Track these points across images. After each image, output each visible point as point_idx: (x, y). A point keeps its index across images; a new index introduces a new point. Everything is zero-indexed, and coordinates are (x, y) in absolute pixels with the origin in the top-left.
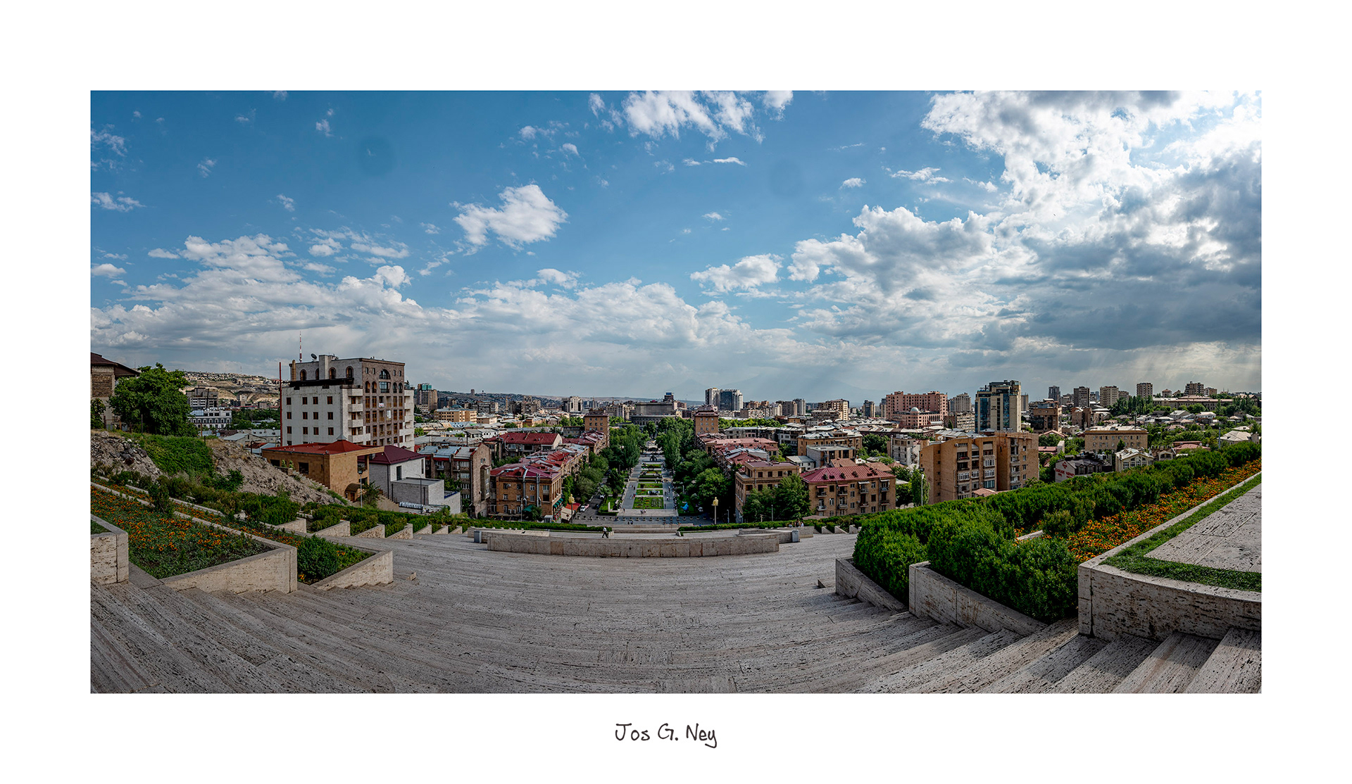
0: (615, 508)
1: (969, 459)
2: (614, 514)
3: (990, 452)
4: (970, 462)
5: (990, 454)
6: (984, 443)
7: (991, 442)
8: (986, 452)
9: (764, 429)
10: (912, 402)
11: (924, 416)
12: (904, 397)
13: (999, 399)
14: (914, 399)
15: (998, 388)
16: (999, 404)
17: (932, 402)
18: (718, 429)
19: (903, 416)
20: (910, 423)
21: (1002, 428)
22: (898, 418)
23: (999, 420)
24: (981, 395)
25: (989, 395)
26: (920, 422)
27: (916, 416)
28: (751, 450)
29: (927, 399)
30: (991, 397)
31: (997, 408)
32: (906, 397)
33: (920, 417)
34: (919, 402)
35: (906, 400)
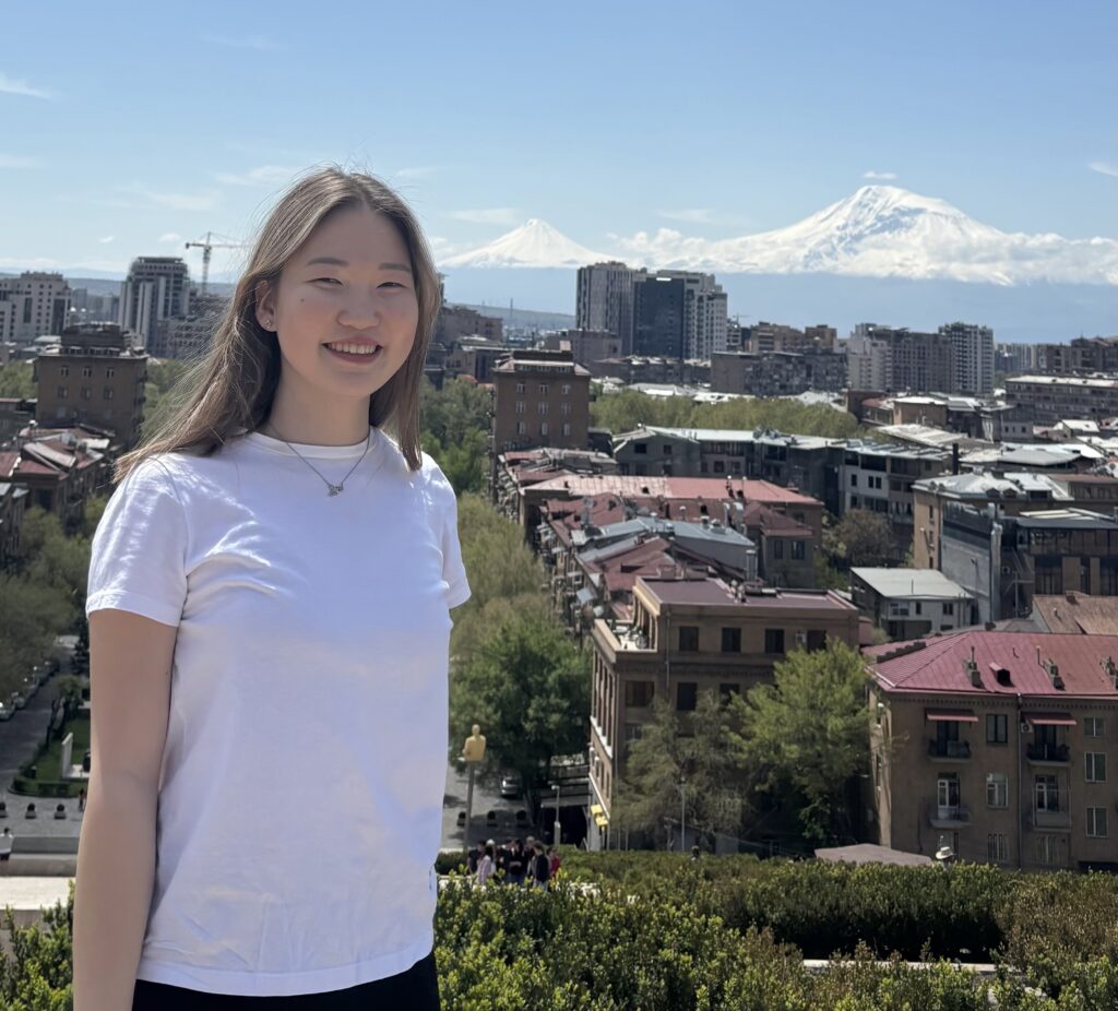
9: (781, 442)
18: (584, 431)
28: (692, 533)
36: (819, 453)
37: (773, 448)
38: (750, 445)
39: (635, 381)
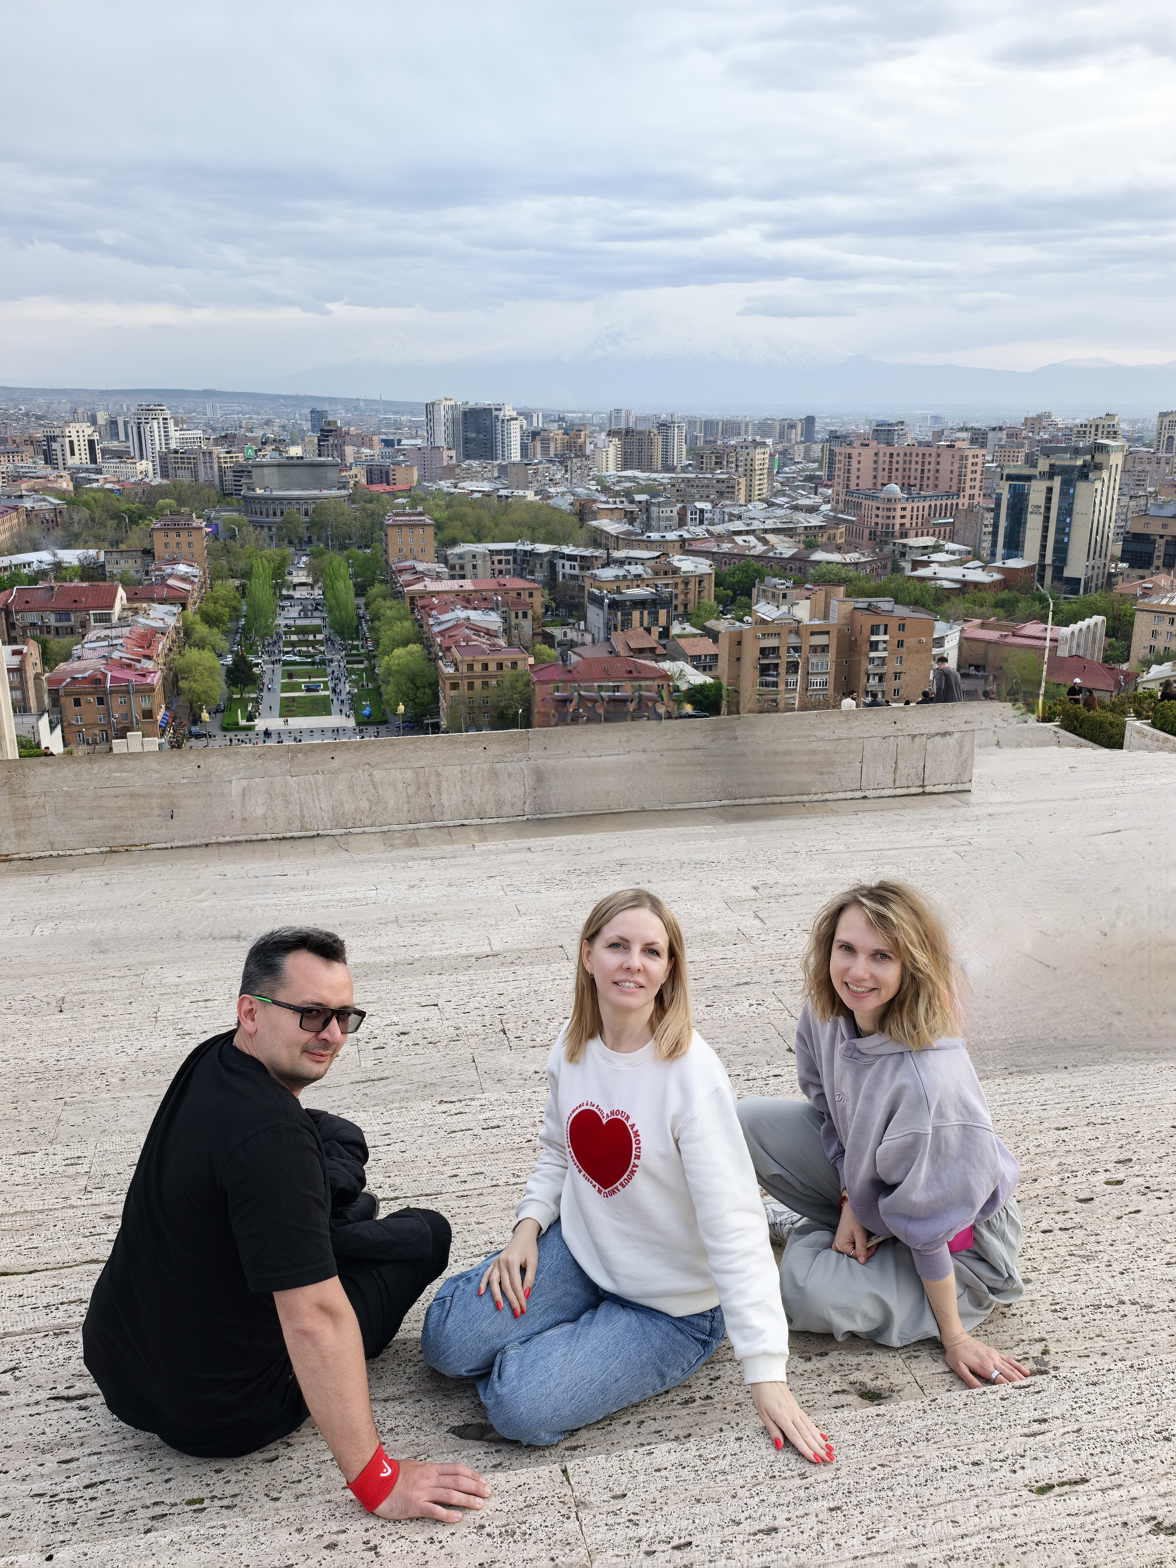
0: (251, 718)
1: (779, 657)
2: (250, 728)
3: (824, 648)
4: (783, 663)
5: (823, 651)
6: (812, 634)
7: (827, 633)
8: (814, 649)
9: (528, 548)
10: (895, 466)
11: (915, 505)
12: (876, 454)
13: (1050, 490)
14: (901, 459)
15: (1053, 462)
16: (1049, 499)
17: (945, 467)
18: (433, 551)
19: (864, 502)
20: (879, 520)
21: (1049, 560)
22: (859, 506)
23: (1044, 538)
24: (1010, 477)
25: (1028, 478)
26: (903, 521)
27: (892, 506)
28: (475, 616)
29: (933, 460)
30: (1033, 482)
31: (1042, 510)
32: (881, 454)
33: (904, 509)
34: (914, 466)
35: (881, 461)
36: (546, 554)
37: (525, 552)
38: (515, 550)
39: (464, 479)
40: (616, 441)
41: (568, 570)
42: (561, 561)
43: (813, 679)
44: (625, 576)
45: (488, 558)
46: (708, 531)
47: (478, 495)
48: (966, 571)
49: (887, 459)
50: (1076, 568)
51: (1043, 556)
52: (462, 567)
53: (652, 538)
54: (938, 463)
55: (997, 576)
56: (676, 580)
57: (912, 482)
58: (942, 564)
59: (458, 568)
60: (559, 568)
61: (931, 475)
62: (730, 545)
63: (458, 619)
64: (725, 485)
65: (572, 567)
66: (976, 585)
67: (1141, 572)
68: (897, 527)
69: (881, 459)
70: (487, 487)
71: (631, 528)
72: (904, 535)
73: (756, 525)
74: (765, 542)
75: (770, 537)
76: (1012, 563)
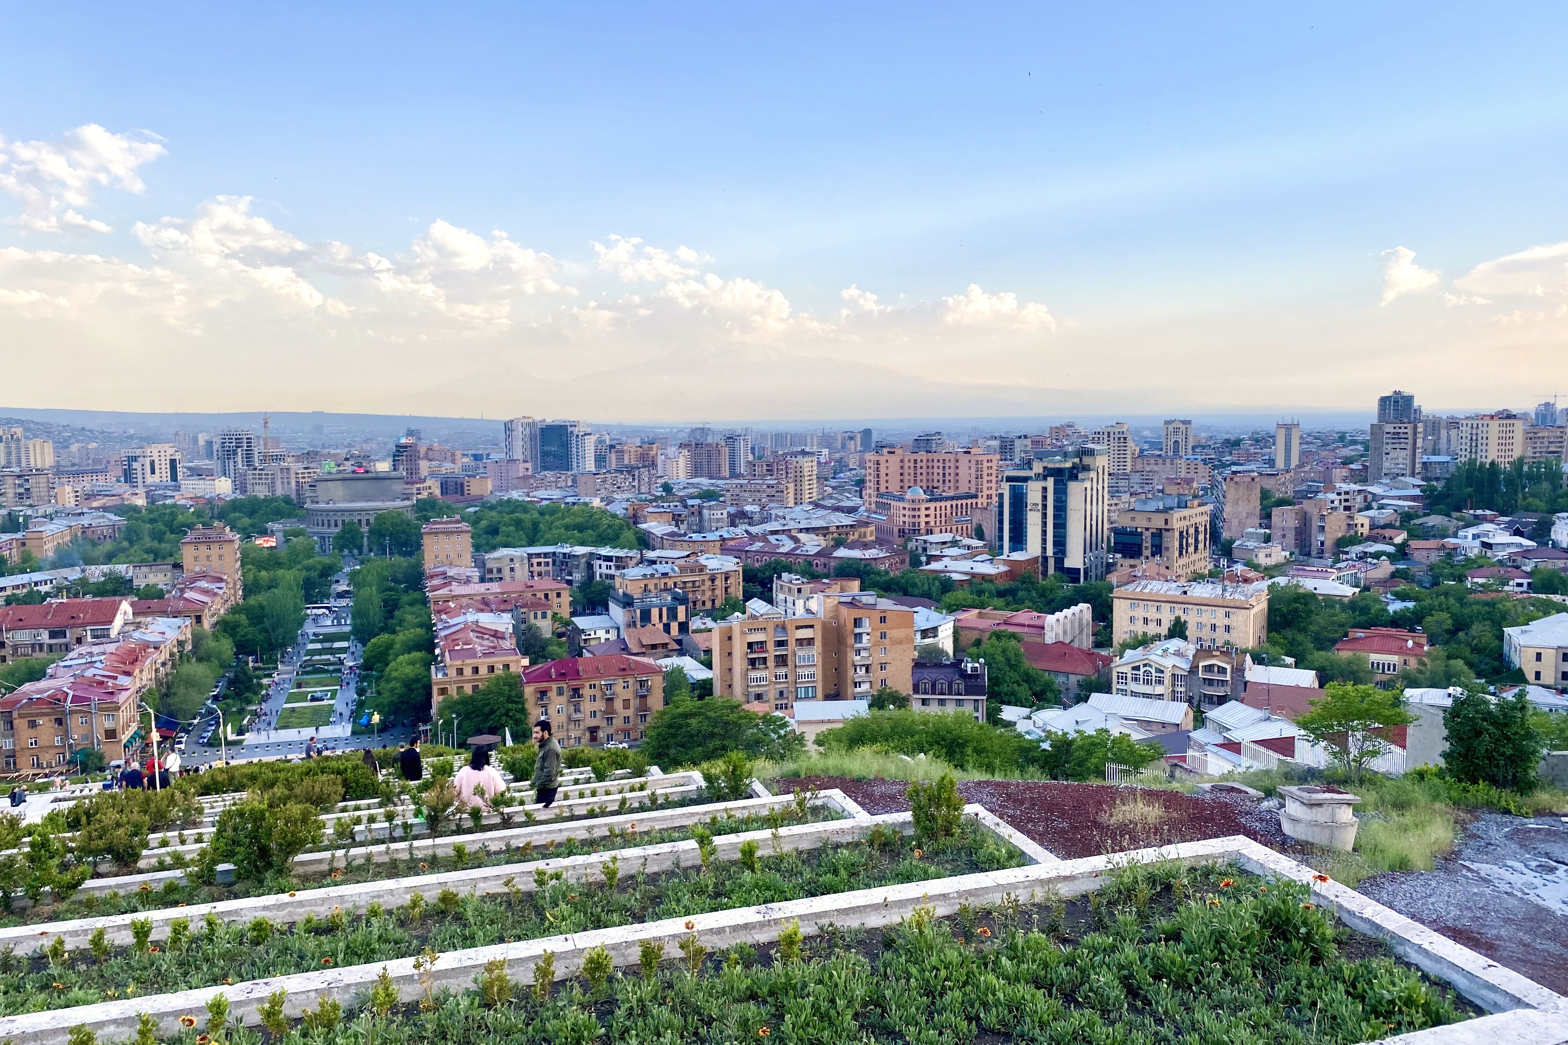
0: (242, 732)
1: (766, 651)
2: (238, 743)
3: (810, 641)
4: (771, 657)
5: (809, 644)
6: (798, 628)
7: (812, 626)
8: (800, 642)
9: (567, 550)
10: (919, 471)
11: (938, 504)
12: (902, 461)
13: (1045, 489)
14: (924, 464)
15: (1045, 464)
16: (1045, 498)
17: (963, 471)
18: (469, 556)
19: (893, 503)
20: (906, 519)
21: (1050, 552)
22: (887, 507)
23: (1044, 533)
24: (1009, 479)
25: (1026, 479)
26: (927, 519)
27: (917, 507)
28: (487, 619)
29: (952, 465)
30: (1029, 483)
31: (1040, 507)
32: (906, 460)
33: (927, 509)
34: (936, 471)
35: (906, 467)
36: (583, 555)
37: (564, 554)
38: (554, 553)
39: (537, 488)
40: (685, 452)
41: (604, 570)
42: (599, 562)
43: (800, 671)
44: (652, 575)
45: (526, 561)
46: (747, 531)
47: (548, 502)
48: (974, 565)
49: (912, 464)
50: (1075, 559)
51: (1044, 549)
52: (499, 571)
53: (694, 539)
54: (957, 468)
55: (1003, 568)
56: (702, 577)
57: (936, 485)
58: (955, 558)
59: (495, 571)
60: (596, 568)
61: (952, 478)
62: (761, 544)
63: (466, 623)
64: (774, 490)
65: (608, 567)
66: (984, 577)
67: (1132, 562)
68: (923, 525)
69: (906, 465)
70: (556, 494)
71: (676, 529)
72: (930, 532)
73: (792, 525)
74: (796, 540)
75: (802, 536)
76: (1017, 556)
